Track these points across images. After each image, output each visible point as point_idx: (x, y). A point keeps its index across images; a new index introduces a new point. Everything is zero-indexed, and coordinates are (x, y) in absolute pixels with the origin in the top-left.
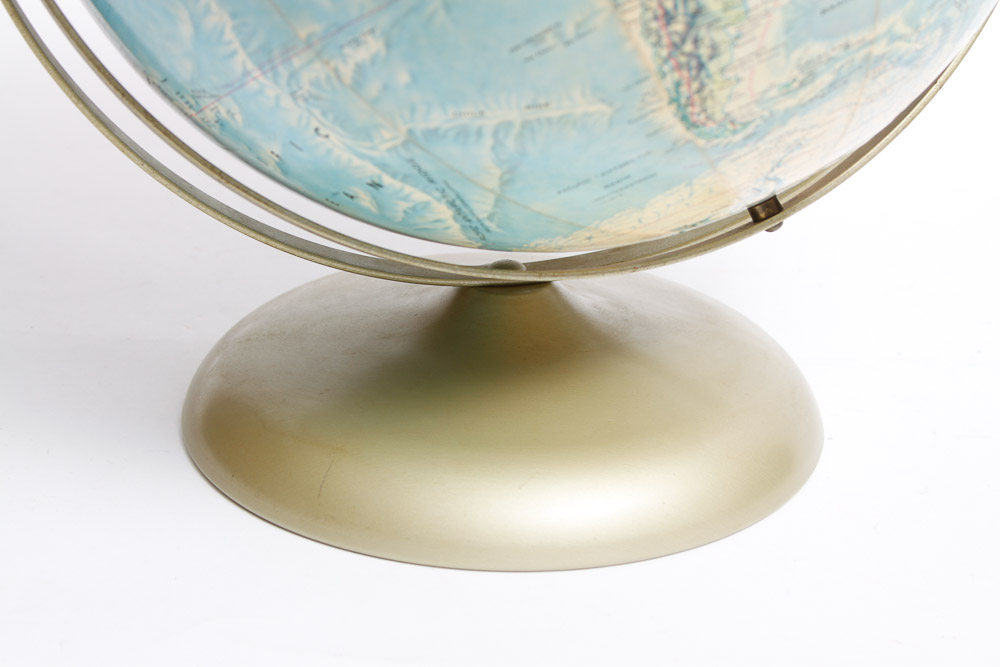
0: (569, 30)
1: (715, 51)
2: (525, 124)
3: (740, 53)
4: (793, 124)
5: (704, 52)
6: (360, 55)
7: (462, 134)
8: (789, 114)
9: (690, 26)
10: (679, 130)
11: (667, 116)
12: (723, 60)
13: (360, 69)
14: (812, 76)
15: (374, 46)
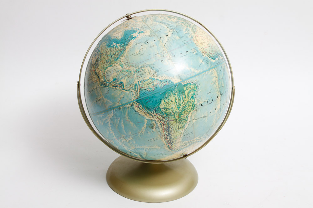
0: (155, 139)
1: (173, 142)
2: (149, 148)
3: (176, 142)
4: (184, 149)
5: (172, 142)
6: (130, 139)
7: (142, 149)
8: (183, 148)
9: (170, 139)
10: (169, 150)
11: (167, 148)
12: (174, 143)
13: (129, 141)
14: (186, 144)
15: (131, 138)
